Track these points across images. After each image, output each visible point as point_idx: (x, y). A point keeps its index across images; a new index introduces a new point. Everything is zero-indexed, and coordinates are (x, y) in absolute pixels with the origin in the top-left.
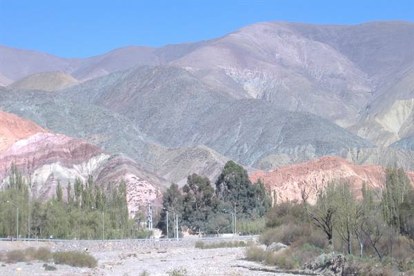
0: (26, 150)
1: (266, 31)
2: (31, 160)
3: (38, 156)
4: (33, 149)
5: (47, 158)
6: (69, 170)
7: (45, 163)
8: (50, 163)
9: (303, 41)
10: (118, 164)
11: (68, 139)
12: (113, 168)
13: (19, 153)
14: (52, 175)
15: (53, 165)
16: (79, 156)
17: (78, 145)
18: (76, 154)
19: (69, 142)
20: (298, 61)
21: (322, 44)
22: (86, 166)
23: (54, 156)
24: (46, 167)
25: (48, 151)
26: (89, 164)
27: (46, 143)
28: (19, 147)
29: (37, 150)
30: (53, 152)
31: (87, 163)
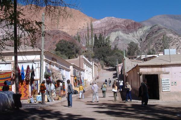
0: (100, 26)
1: (160, 17)
2: (104, 31)
3: (107, 28)
4: (104, 25)
5: (113, 29)
6: (128, 35)
7: (112, 31)
8: (115, 31)
9: (171, 20)
10: (159, 29)
11: (123, 20)
12: (156, 32)
13: (96, 27)
14: (118, 37)
15: (117, 33)
16: (131, 28)
17: (130, 23)
18: (129, 27)
19: (125, 22)
20: (170, 25)
21: (177, 20)
22: (136, 33)
23: (117, 27)
24: (113, 33)
25: (113, 25)
26: (138, 32)
27: (112, 21)
28: (96, 25)
29: (107, 25)
30: (117, 25)
31: (136, 32)
